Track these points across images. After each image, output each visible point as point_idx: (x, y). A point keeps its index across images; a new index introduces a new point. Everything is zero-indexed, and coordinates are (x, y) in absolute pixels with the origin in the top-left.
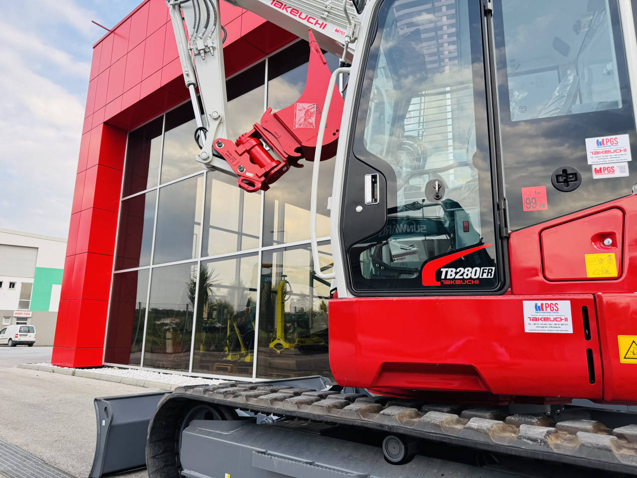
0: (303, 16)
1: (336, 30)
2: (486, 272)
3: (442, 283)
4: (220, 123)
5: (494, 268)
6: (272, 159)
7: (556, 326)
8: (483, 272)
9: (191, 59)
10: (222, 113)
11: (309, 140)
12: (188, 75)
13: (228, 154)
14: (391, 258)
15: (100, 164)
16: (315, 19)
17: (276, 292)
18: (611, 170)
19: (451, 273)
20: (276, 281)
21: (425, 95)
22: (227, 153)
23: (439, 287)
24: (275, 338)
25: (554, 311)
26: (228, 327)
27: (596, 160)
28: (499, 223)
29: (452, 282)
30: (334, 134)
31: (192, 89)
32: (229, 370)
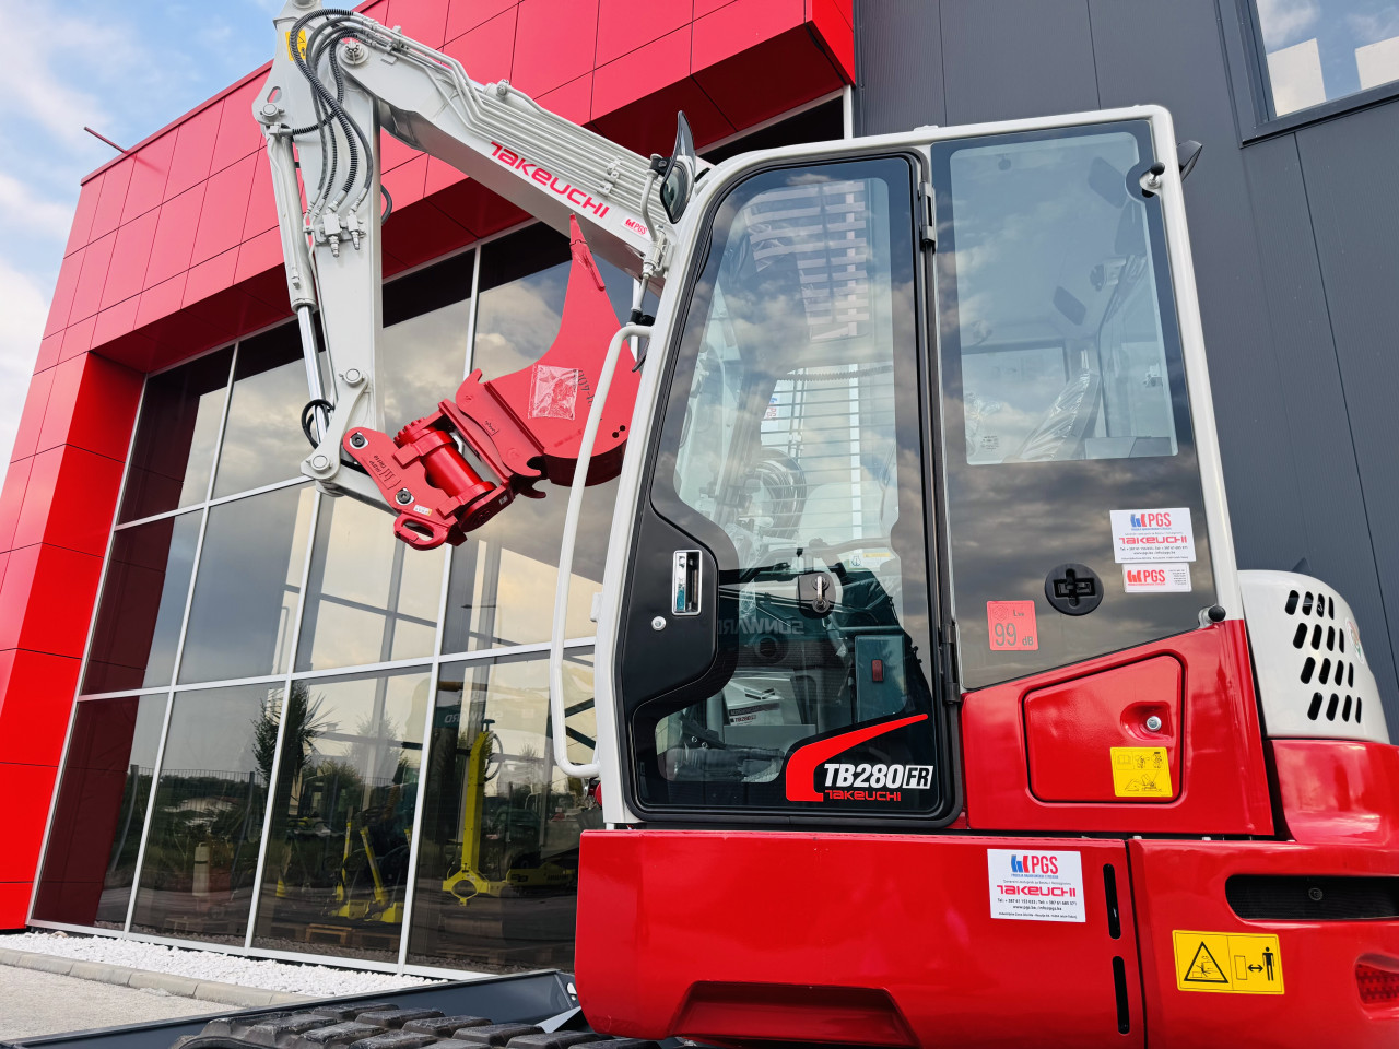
0: (560, 186)
1: (628, 222)
2: (914, 776)
3: (826, 796)
4: (363, 393)
5: (931, 768)
6: (477, 479)
7: (1052, 906)
8: (910, 776)
9: (307, 252)
10: (368, 372)
11: (561, 443)
12: (297, 286)
13: (376, 463)
14: (726, 715)
15: (69, 444)
16: (585, 195)
17: (467, 753)
18: (1157, 576)
19: (846, 775)
20: (469, 723)
21: (804, 378)
22: (373, 460)
23: (819, 804)
24: (456, 869)
25: (1050, 873)
26: (347, 839)
27: (1130, 554)
28: (941, 672)
29: (848, 795)
30: (615, 435)
31: (304, 317)
32: (343, 941)
